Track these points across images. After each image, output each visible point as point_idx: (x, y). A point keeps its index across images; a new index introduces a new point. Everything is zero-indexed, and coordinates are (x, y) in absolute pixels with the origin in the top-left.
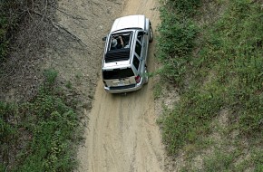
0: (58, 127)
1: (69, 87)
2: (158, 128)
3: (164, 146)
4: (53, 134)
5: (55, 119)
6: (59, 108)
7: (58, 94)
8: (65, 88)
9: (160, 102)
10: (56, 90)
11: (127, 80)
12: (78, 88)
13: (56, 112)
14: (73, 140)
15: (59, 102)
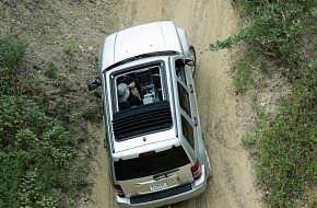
0: (33, 162)
1: (51, 74)
2: (245, 154)
3: (260, 194)
4: (22, 178)
5: (24, 145)
6: (32, 122)
7: (29, 93)
8: (42, 78)
9: (249, 99)
10: (24, 82)
11: (173, 176)
12: (71, 78)
13: (27, 131)
14: (65, 190)
15: (32, 108)
